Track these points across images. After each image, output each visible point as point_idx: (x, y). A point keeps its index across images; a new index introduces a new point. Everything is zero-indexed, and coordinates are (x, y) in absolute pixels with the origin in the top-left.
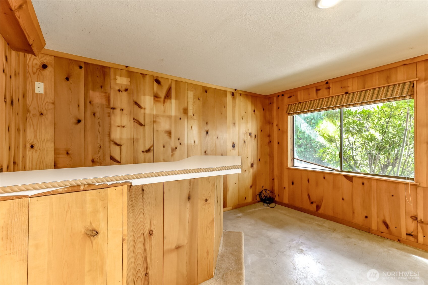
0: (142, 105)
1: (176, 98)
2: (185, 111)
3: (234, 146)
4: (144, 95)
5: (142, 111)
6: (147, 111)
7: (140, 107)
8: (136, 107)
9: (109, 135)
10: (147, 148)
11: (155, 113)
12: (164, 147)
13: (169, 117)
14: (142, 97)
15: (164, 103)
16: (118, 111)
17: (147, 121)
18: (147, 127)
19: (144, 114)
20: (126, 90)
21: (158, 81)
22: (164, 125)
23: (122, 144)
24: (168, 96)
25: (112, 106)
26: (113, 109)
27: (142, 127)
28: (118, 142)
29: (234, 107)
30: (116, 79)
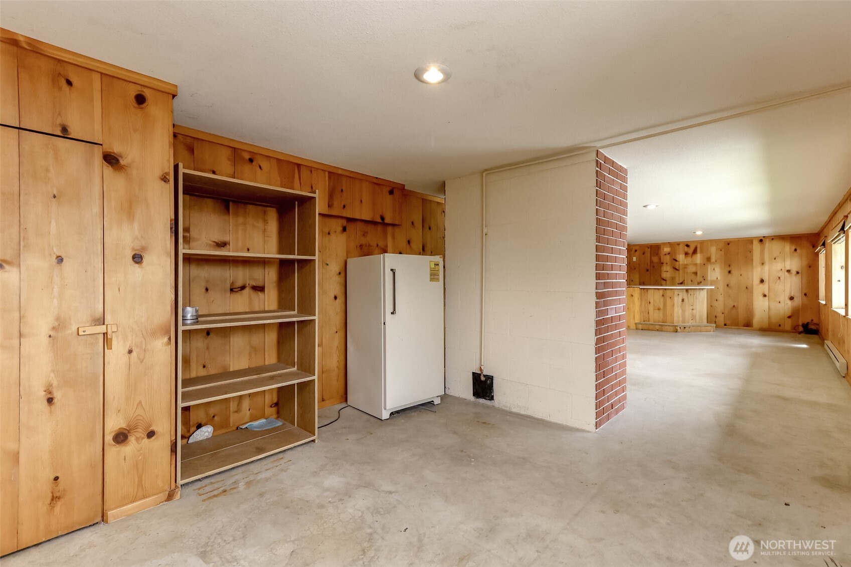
0: (678, 260)
1: (701, 252)
2: (709, 259)
3: (762, 281)
4: (679, 254)
5: (678, 263)
6: (681, 263)
7: (676, 261)
8: (674, 261)
9: (661, 275)
10: (681, 282)
11: (685, 263)
12: (692, 281)
13: (696, 264)
14: (678, 256)
15: (692, 257)
16: (665, 264)
17: (681, 268)
18: (681, 271)
19: (679, 264)
20: (669, 254)
21: (688, 246)
22: (692, 269)
23: (667, 279)
24: (695, 252)
25: (662, 262)
26: (662, 263)
27: (677, 271)
28: (664, 279)
29: (762, 251)
30: (663, 250)
